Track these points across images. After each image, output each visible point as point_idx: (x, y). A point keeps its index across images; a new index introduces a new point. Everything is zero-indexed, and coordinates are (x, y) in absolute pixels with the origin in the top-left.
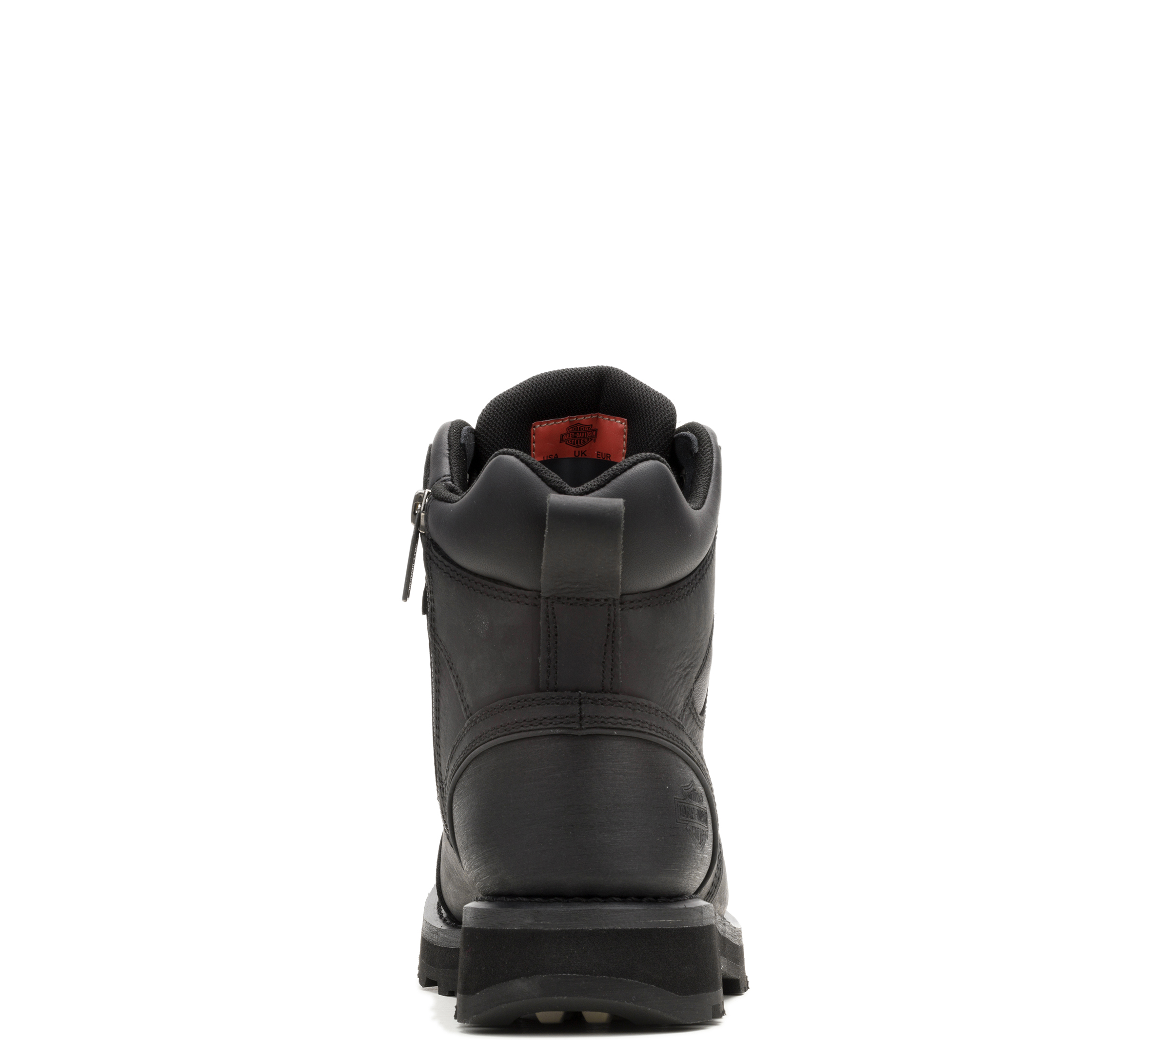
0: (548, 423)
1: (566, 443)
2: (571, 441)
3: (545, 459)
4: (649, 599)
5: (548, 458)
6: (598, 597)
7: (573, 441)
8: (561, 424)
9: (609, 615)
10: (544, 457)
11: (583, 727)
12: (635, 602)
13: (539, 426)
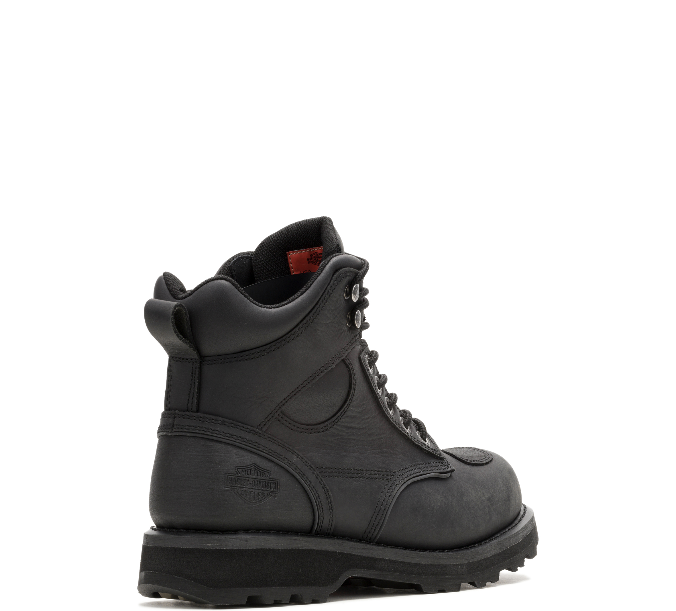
0: (297, 252)
1: (313, 264)
2: (316, 263)
3: (302, 273)
4: (222, 359)
5: (304, 272)
6: (187, 358)
7: (317, 262)
8: (304, 253)
9: (192, 368)
10: (301, 272)
11: (173, 431)
12: (211, 361)
13: (292, 254)
